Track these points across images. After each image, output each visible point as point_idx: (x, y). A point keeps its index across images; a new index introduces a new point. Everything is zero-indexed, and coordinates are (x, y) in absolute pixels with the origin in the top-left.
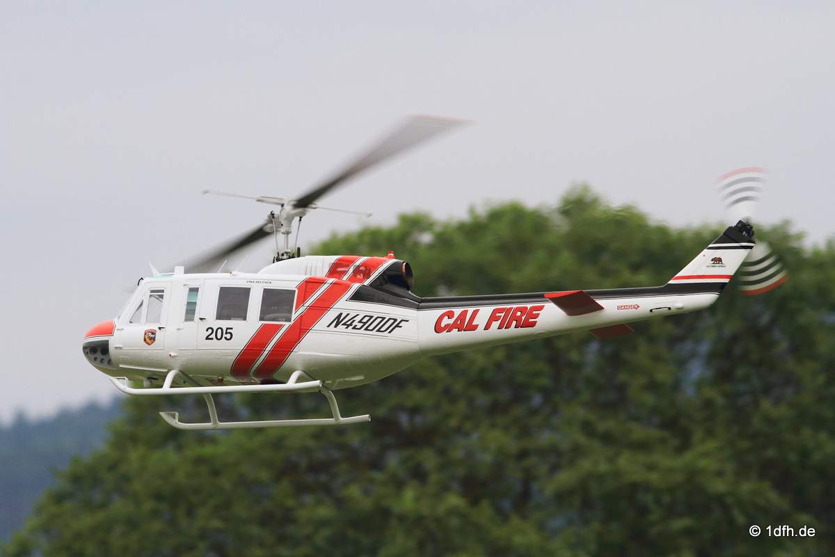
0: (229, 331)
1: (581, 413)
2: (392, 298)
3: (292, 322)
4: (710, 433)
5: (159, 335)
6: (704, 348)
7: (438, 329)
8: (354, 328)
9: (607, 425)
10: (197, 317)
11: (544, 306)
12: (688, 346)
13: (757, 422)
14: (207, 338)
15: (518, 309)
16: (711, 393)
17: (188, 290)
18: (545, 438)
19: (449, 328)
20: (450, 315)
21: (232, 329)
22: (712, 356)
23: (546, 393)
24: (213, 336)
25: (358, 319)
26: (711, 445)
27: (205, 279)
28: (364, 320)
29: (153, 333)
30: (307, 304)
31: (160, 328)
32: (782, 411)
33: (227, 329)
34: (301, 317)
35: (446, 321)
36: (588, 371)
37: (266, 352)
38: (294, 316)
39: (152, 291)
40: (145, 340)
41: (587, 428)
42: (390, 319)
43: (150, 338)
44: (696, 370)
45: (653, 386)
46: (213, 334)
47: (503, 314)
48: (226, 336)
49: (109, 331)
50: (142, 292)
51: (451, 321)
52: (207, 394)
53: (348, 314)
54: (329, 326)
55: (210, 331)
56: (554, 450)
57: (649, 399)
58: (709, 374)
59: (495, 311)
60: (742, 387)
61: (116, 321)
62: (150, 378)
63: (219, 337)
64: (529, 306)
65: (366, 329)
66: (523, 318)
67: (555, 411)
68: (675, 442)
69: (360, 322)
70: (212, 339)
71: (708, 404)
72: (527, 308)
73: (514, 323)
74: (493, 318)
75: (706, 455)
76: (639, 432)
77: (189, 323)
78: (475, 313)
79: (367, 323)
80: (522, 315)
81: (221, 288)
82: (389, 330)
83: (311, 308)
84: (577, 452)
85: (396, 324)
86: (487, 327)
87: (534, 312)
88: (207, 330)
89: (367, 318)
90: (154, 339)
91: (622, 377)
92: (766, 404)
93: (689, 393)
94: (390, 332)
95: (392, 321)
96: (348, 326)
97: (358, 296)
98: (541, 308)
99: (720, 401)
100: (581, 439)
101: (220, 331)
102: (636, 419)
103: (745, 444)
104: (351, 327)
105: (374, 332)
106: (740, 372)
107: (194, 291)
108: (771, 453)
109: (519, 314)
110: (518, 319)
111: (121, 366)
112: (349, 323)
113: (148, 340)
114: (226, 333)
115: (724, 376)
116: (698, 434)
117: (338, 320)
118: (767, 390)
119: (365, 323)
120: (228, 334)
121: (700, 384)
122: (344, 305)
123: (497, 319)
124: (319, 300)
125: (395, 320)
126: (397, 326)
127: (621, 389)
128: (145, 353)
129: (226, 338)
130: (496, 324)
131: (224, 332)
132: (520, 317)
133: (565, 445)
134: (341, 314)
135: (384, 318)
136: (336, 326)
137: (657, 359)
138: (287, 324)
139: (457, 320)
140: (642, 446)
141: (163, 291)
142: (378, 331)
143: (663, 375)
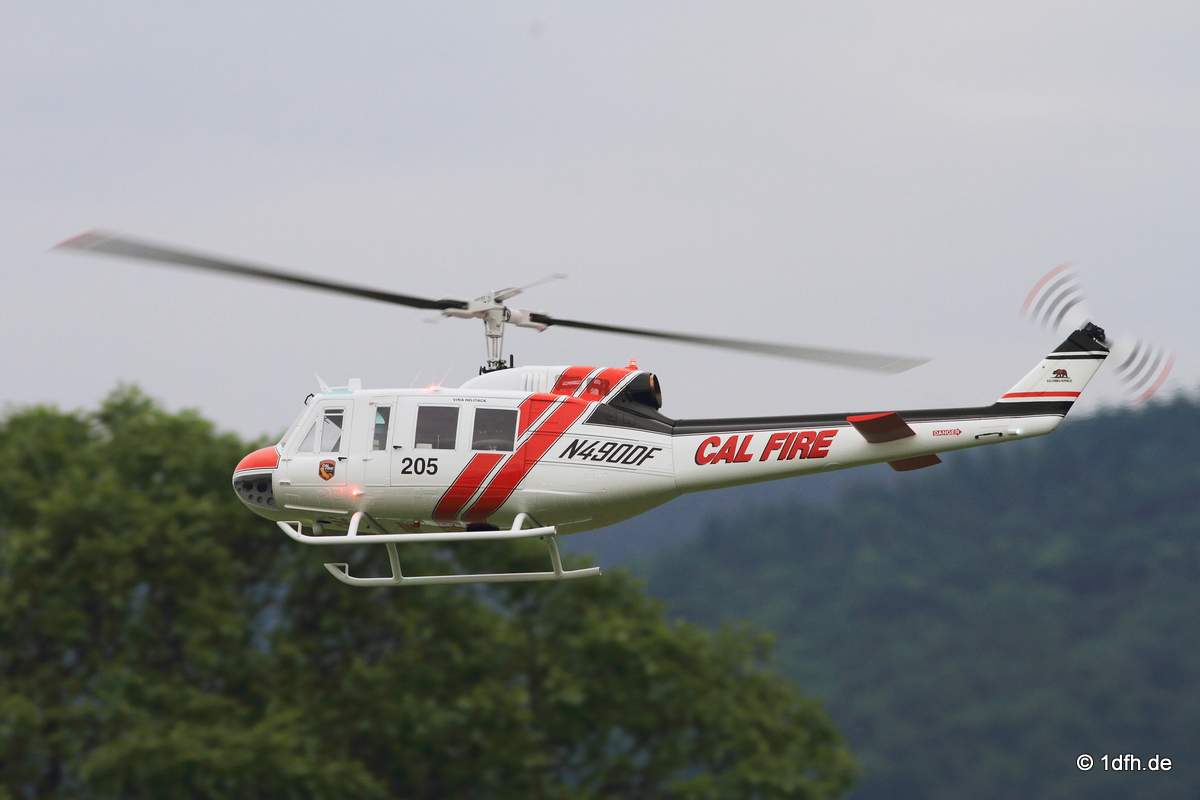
0: (432, 462)
1: (125, 673)
2: (639, 420)
3: (515, 451)
4: (289, 700)
5: (339, 467)
6: (282, 592)
7: (699, 459)
8: (594, 459)
9: (157, 690)
10: (389, 445)
11: (836, 431)
12: (262, 588)
13: (347, 685)
14: (404, 472)
15: (803, 435)
16: (288, 649)
17: (376, 409)
18: (79, 706)
19: (714, 459)
20: (715, 442)
21: (436, 460)
22: (291, 602)
23: (82, 649)
24: (412, 469)
25: (598, 447)
26: (290, 715)
27: (398, 396)
28: (606, 449)
29: (331, 465)
30: (533, 428)
31: (340, 459)
32: (380, 672)
33: (430, 460)
34: (526, 446)
35: (709, 450)
36: (134, 621)
37: (481, 490)
38: (517, 443)
39: (327, 412)
40: (320, 473)
41: (133, 694)
42: (638, 447)
43: (327, 471)
44: (272, 620)
45: (217, 641)
46: (411, 466)
47: (784, 442)
48: (429, 469)
49: (273, 462)
50: (314, 412)
51: (717, 450)
52: (391, 543)
53: (585, 442)
54: (561, 456)
55: (407, 462)
56: (90, 721)
57: (212, 657)
58: (288, 625)
59: (774, 437)
60: (330, 642)
61: (280, 451)
62: (321, 522)
63: (419, 470)
64: (818, 430)
65: (609, 460)
66: (811, 446)
67: (92, 671)
68: (243, 711)
69: (601, 451)
70: (410, 473)
71: (287, 663)
72: (815, 433)
73: (799, 452)
74: (771, 445)
75: (282, 727)
76: (198, 699)
77: (378, 452)
78: (748, 440)
79: (609, 453)
80: (809, 442)
81: (420, 408)
82: (638, 461)
83: (538, 433)
84: (120, 723)
85: (646, 453)
86: (764, 457)
87: (825, 439)
88: (404, 462)
89: (609, 447)
90: (333, 472)
91: (178, 629)
92: (359, 664)
93: (262, 648)
94: (638, 464)
95: (640, 450)
96: (586, 456)
97: (597, 418)
98: (833, 433)
99: (301, 659)
100: (126, 708)
101: (420, 462)
102: (194, 682)
103: (331, 714)
104: (589, 458)
105: (619, 464)
106: (327, 622)
107: (384, 412)
108: (364, 725)
109: (805, 441)
110: (804, 448)
111: (286, 506)
112: (587, 452)
113: (324, 474)
114: (429, 465)
115: (307, 627)
116: (274, 702)
117: (573, 449)
118: (361, 644)
119: (607, 453)
120: (431, 466)
121: (276, 638)
122: (580, 430)
123: (776, 447)
124: (548, 423)
125: (645, 449)
126: (648, 456)
127: (177, 643)
128: (319, 490)
129: (428, 472)
130: (775, 454)
131: (426, 464)
132: (807, 444)
133: (104, 715)
134: (577, 441)
135: (630, 446)
136: (570, 457)
137: (223, 606)
138: (508, 454)
139: (724, 448)
140: (202, 717)
141: (340, 411)
142: (625, 462)
143: (230, 627)
